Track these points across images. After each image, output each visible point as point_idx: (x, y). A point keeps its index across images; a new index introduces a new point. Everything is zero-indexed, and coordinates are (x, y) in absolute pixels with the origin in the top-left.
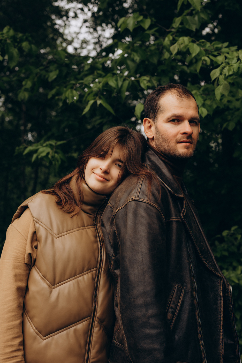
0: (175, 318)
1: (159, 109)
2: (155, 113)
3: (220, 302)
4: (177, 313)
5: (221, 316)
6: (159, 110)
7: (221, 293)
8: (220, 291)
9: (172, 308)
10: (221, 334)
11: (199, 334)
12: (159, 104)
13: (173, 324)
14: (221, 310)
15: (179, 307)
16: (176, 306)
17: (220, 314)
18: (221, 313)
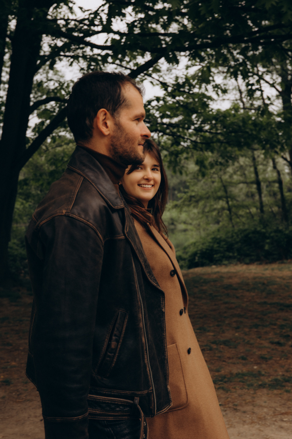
0: (119, 346)
1: (123, 102)
2: (116, 105)
3: (162, 319)
4: (121, 340)
5: (164, 334)
6: (124, 104)
7: (163, 309)
8: (162, 307)
9: (115, 335)
10: (166, 353)
11: (146, 359)
12: (123, 97)
13: (118, 353)
14: (164, 327)
15: (123, 334)
16: (121, 333)
17: (164, 332)
18: (164, 330)
